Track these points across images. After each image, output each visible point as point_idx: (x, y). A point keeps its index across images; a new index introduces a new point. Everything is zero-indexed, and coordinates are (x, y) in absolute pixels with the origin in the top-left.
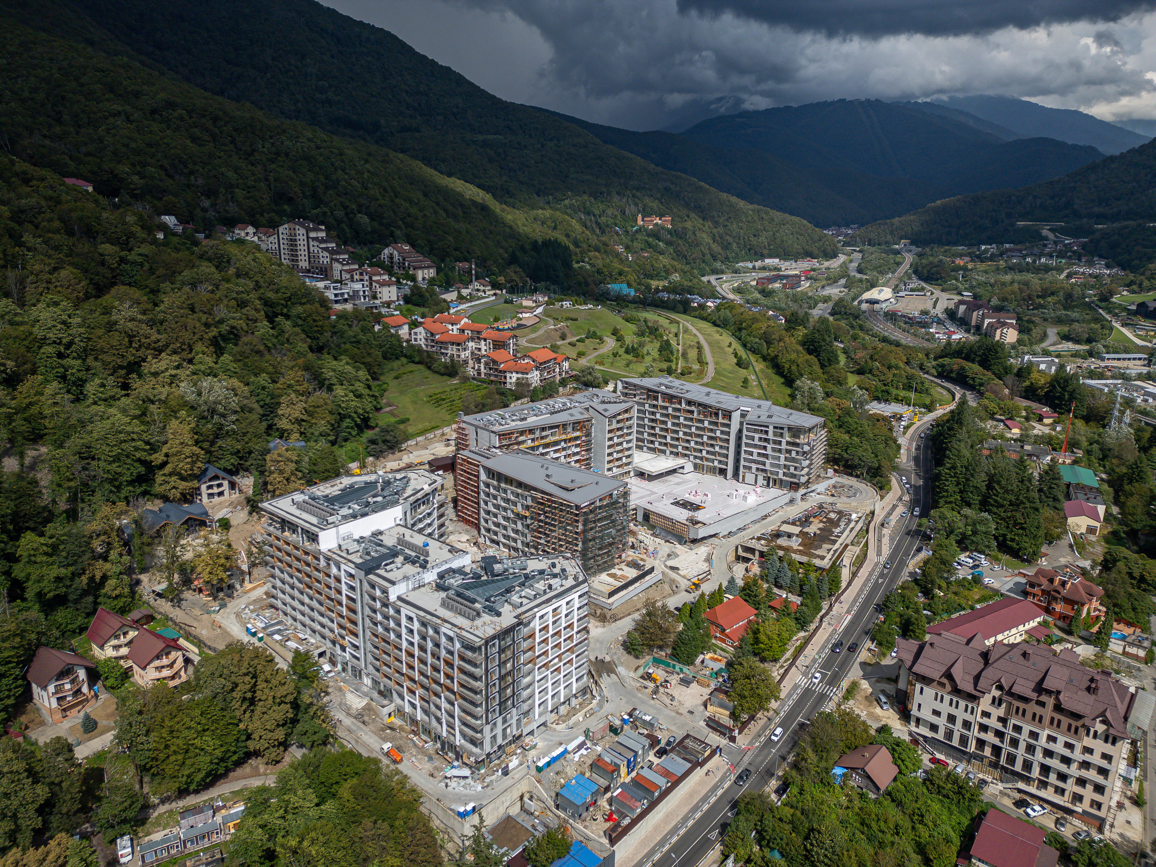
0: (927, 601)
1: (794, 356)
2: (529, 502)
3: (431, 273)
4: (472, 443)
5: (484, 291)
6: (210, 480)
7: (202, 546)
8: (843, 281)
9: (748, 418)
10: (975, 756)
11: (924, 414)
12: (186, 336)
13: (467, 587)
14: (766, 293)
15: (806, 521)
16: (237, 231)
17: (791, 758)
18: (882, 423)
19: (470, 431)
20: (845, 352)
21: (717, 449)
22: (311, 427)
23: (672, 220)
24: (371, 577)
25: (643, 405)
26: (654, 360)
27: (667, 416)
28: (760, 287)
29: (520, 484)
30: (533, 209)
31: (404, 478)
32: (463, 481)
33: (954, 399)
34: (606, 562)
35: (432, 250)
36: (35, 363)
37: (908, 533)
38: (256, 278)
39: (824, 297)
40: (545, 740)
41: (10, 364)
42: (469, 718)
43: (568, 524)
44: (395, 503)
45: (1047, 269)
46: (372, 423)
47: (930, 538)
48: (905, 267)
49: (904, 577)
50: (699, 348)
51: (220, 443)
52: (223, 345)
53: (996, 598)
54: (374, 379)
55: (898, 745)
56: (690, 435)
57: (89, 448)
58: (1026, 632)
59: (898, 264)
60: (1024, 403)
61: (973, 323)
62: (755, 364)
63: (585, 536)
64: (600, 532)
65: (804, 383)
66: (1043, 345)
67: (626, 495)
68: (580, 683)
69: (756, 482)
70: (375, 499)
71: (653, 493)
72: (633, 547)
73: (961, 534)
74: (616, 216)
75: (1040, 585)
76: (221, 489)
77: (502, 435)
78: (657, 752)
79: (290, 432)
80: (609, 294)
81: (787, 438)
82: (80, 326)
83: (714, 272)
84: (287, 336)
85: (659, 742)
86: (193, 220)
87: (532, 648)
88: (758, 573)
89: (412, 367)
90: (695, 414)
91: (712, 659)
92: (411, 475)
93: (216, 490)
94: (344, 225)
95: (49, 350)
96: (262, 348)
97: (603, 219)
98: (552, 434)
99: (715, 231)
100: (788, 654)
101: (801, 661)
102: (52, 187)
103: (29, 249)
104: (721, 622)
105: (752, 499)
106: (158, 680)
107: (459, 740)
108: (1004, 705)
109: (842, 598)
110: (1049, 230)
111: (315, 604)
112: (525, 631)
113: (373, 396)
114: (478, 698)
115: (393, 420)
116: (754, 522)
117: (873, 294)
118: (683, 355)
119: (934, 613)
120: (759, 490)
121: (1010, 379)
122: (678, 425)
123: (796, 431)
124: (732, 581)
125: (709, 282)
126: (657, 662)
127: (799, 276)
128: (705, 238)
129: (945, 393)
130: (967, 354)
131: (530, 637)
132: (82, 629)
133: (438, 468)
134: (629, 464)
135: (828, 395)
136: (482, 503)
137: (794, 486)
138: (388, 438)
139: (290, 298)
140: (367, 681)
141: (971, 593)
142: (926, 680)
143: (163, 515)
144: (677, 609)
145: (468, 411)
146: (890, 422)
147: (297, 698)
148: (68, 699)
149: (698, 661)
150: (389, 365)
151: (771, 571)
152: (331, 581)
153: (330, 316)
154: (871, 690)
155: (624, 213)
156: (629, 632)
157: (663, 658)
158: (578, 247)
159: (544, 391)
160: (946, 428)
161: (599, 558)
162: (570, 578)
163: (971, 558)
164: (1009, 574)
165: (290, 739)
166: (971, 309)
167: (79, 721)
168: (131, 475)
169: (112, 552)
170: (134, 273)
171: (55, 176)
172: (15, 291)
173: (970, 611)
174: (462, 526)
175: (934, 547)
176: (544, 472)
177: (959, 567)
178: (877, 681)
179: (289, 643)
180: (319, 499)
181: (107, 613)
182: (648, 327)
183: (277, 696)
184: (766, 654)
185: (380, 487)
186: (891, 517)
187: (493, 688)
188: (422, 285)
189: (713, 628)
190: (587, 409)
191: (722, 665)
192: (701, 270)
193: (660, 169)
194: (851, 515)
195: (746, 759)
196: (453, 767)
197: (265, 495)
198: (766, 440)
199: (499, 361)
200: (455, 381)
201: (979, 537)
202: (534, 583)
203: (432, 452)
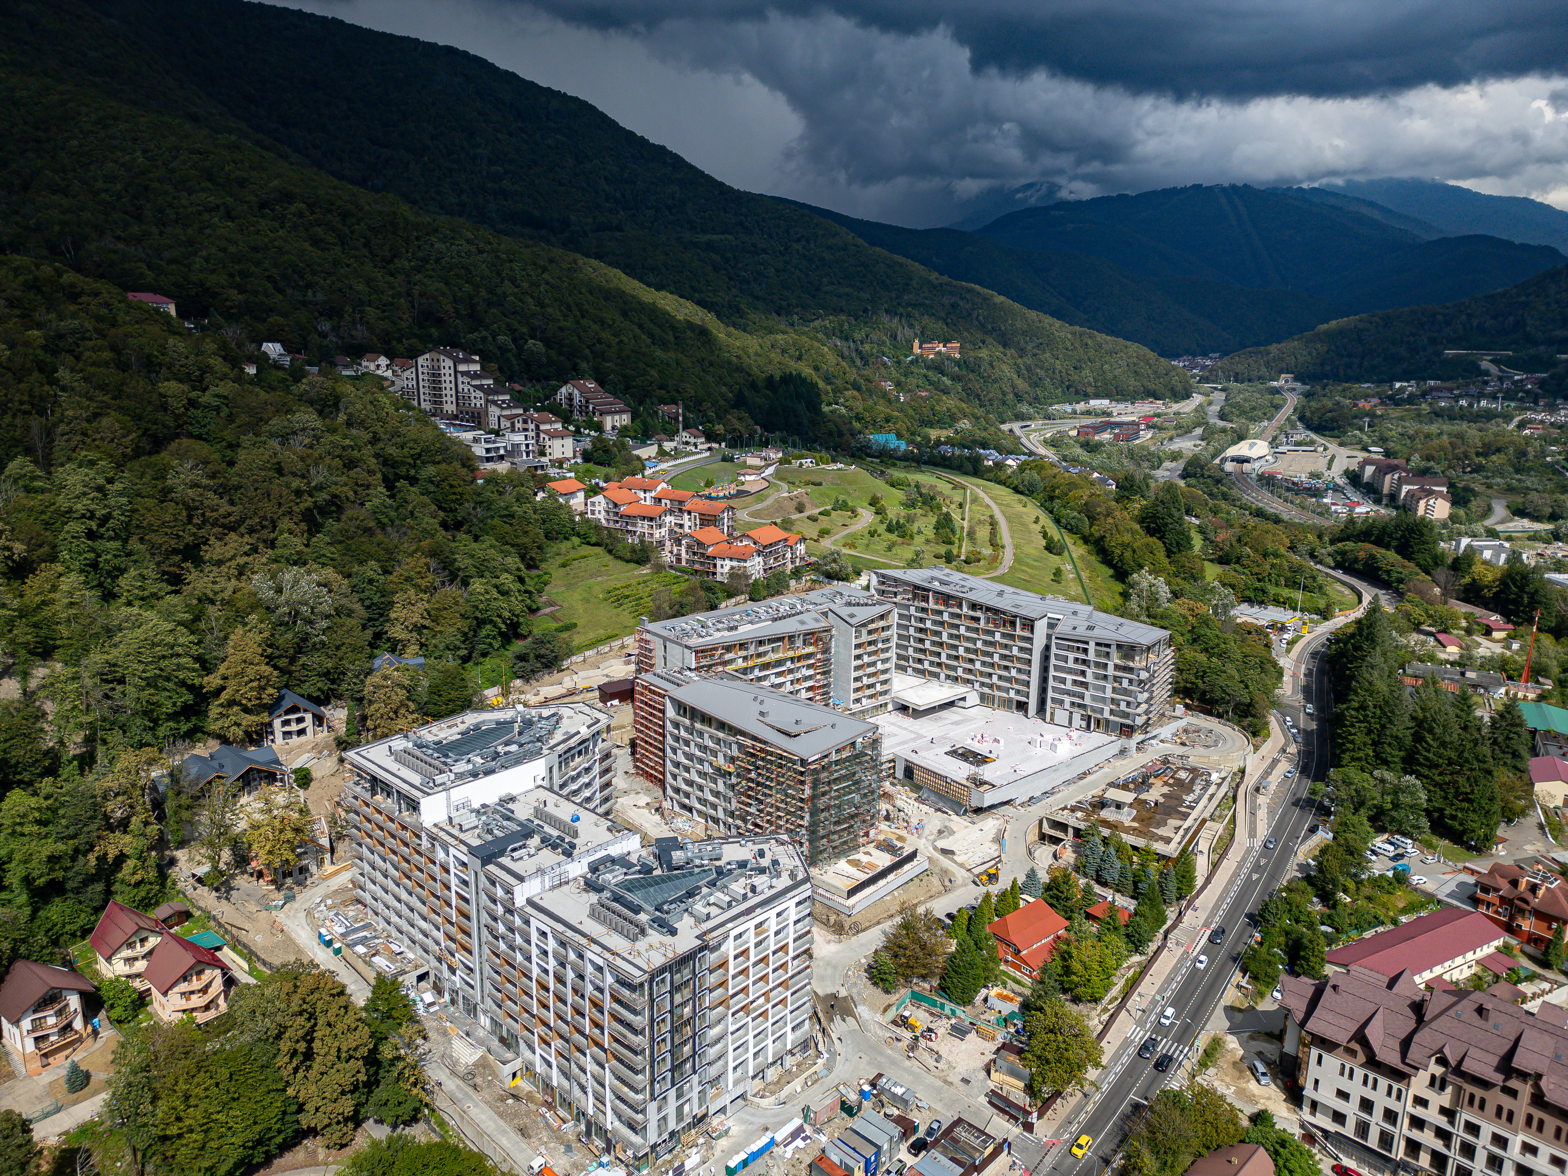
0: (1327, 911)
1: (1127, 538)
2: (735, 752)
3: (625, 419)
4: (658, 661)
5: (695, 445)
6: (287, 713)
7: (262, 811)
8: (1199, 431)
9: (1058, 629)
10: (1404, 1165)
11: (1316, 623)
12: (268, 508)
13: (630, 886)
14: (1091, 448)
15: (1143, 783)
16: (364, 363)
17: (1118, 1161)
18: (1254, 636)
19: (657, 645)
20: (1202, 530)
21: (1014, 673)
22: (434, 636)
23: (961, 347)
24: (491, 868)
25: (907, 607)
26: (928, 541)
27: (942, 624)
28: (1082, 439)
29: (722, 726)
30: (771, 332)
31: (553, 715)
32: (643, 718)
33: (1360, 602)
34: (845, 842)
35: (627, 388)
36: (55, 546)
37: (1296, 804)
38: (374, 429)
39: (1173, 452)
40: (743, 1121)
41: (19, 548)
42: (626, 1089)
43: (789, 787)
44: (538, 753)
45: (1489, 416)
46: (523, 630)
47: (1329, 813)
48: (1287, 410)
49: (1291, 872)
50: (993, 524)
51: (303, 659)
52: (320, 520)
53: (1431, 906)
54: (529, 567)
55: (1283, 1146)
56: (975, 652)
57: (115, 665)
58: (1478, 962)
59: (1277, 407)
60: (1463, 608)
61: (1386, 490)
62: (1072, 547)
63: (814, 805)
64: (836, 798)
65: (1143, 579)
66: (1488, 523)
67: (875, 743)
68: (798, 1033)
69: (1070, 722)
70: (507, 749)
71: (920, 736)
72: (887, 818)
73: (1375, 806)
74: (884, 342)
75: (1497, 890)
76: (301, 726)
77: (700, 652)
78: (913, 1146)
79: (405, 644)
80: (870, 448)
81: (1116, 659)
82: (121, 494)
83: (1019, 417)
84: (410, 508)
85: (915, 1129)
86: (306, 348)
87: (723, 984)
88: (1072, 861)
89: (587, 550)
90: (982, 622)
91: (1000, 996)
92: (565, 712)
93: (294, 727)
94: (509, 355)
95: (75, 527)
96: (372, 524)
97: (867, 347)
98: (773, 650)
99: (1019, 361)
100: (1115, 991)
101: (1135, 1002)
102: (107, 305)
103: (64, 389)
104: (1014, 939)
105: (1065, 750)
106: (184, 1011)
107: (610, 1122)
108: (1449, 1089)
109: (1197, 903)
110: (1491, 361)
111: (414, 902)
112: (712, 958)
113: (526, 592)
114: (639, 1061)
115: (554, 625)
116: (1068, 783)
117: (1241, 449)
118: (969, 534)
119: (1337, 930)
120: (1075, 734)
121: (1441, 574)
122: (958, 637)
123: (1128, 650)
124: (1032, 875)
125: (1011, 431)
126: (917, 998)
127: (1138, 424)
128: (1006, 370)
129: (1347, 591)
130: (1378, 537)
131: (720, 966)
132: (85, 932)
133: (613, 696)
134: (886, 692)
135: (1176, 595)
136: (668, 750)
137: (1127, 730)
138: (543, 651)
139: (420, 455)
140: (484, 1020)
141: (1393, 898)
142: (1327, 1045)
143: (215, 764)
144: (950, 916)
145: (657, 616)
146: (1267, 635)
147: (374, 1051)
148: (52, 1039)
149: (979, 998)
150: (553, 548)
151: (1091, 860)
152: (437, 870)
153: (475, 479)
154: (1241, 1052)
155: (895, 338)
156: (876, 952)
157: (927, 993)
158: (830, 384)
159: (768, 586)
160: (1350, 646)
161: (836, 837)
162: (785, 876)
163: (1391, 843)
164: (1449, 869)
165: (363, 1110)
166: (1383, 470)
167: (64, 1072)
168: (174, 704)
169: (134, 819)
170: (207, 420)
171: (116, 290)
172: (39, 445)
173: (1392, 927)
174: (642, 782)
175: (1336, 827)
176: (757, 708)
177: (1374, 858)
178: (1252, 1038)
179: (376, 959)
180: (427, 747)
181: (122, 908)
182: (921, 495)
183: (344, 1048)
184: (1080, 990)
185: (517, 730)
186: (1270, 778)
187: (662, 1045)
188: (610, 436)
189: (1001, 948)
190: (825, 614)
191: (1014, 1007)
192: (1000, 415)
193: (945, 279)
194: (1210, 775)
195: (1049, 1161)
196: (601, 1165)
197: (364, 734)
198: (1084, 662)
199: (707, 543)
200: (646, 570)
201: (1402, 813)
202: (730, 882)
203: (605, 672)
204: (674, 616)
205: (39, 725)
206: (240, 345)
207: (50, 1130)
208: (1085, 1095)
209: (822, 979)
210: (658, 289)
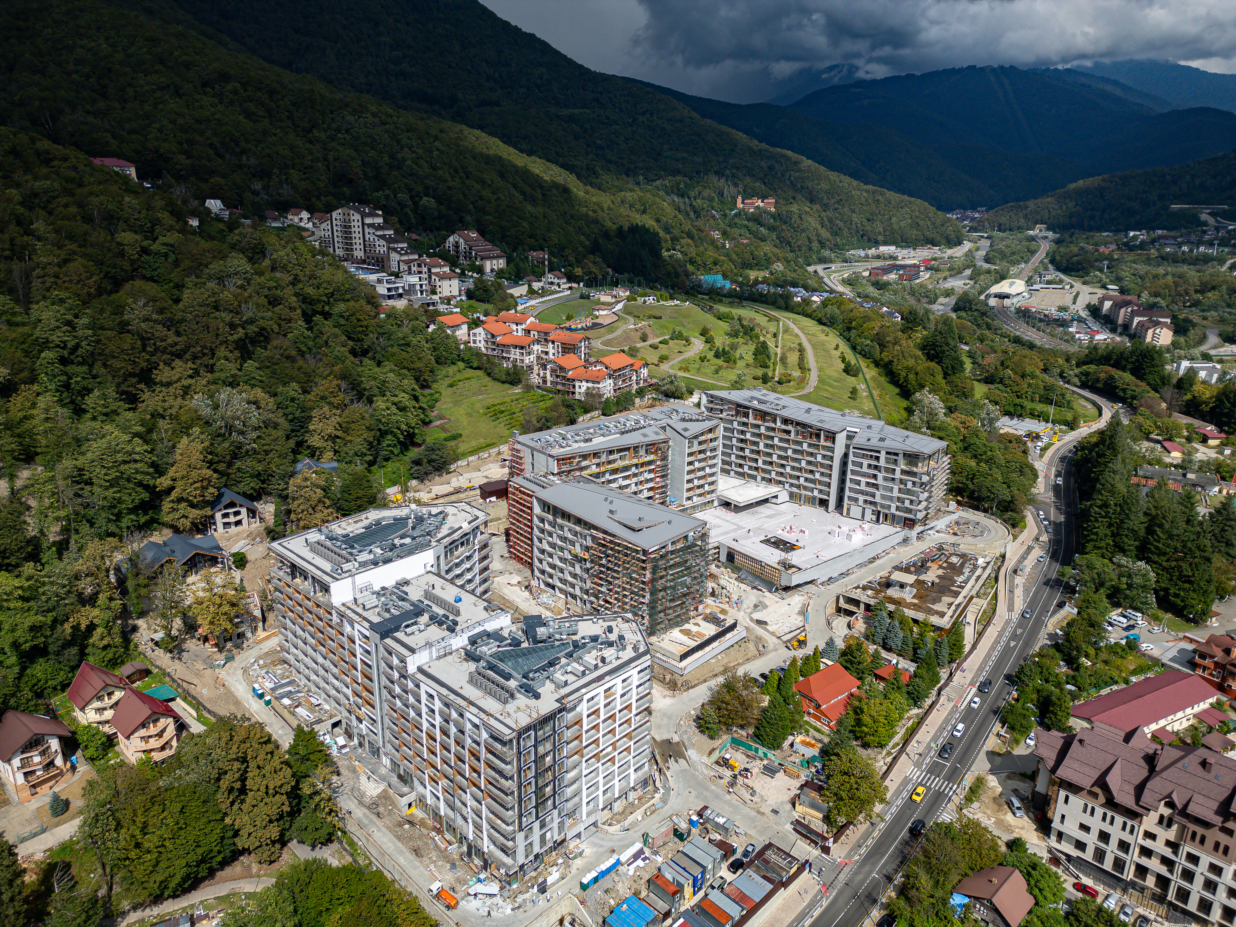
0: (1072, 673)
1: (911, 362)
2: (589, 543)
3: (501, 264)
4: (527, 467)
5: (559, 285)
6: (226, 507)
7: (204, 590)
8: (968, 272)
9: (855, 441)
10: (1133, 884)
11: (1065, 432)
12: (208, 338)
13: (501, 657)
14: (880, 286)
15: (922, 566)
16: (290, 217)
17: (899, 879)
18: (1014, 444)
19: (526, 453)
20: (971, 355)
21: (817, 476)
22: (345, 445)
23: (776, 203)
24: (388, 641)
25: (731, 422)
26: (748, 365)
27: (759, 435)
28: (873, 279)
29: (579, 521)
30: (621, 191)
31: (441, 513)
32: (515, 513)
33: (1100, 415)
34: (679, 616)
35: (503, 237)
36: (34, 370)
37: (1046, 583)
38: (294, 272)
39: (947, 290)
40: (595, 845)
42: (499, 822)
43: (634, 572)
44: (428, 545)
45: (1206, 259)
46: (418, 440)
47: (1074, 592)
48: (1041, 255)
49: (1042, 641)
50: (801, 350)
51: (238, 464)
52: (251, 348)
53: (1156, 668)
54: (422, 387)
55: (1034, 869)
56: (786, 458)
57: (82, 470)
58: (1195, 716)
59: (1033, 252)
60: (1184, 420)
61: (1120, 321)
62: (865, 370)
63: (654, 586)
64: (671, 580)
65: (924, 397)
66: (1203, 348)
67: (704, 536)
68: (640, 773)
69: (863, 516)
70: (402, 541)
71: (740, 528)
72: (713, 594)
73: (1113, 586)
74: (713, 198)
75: (1212, 657)
76: (238, 518)
77: (561, 460)
78: (732, 865)
79: (322, 451)
80: (700, 286)
81: (902, 465)
82: (87, 327)
83: (822, 260)
84: (325, 338)
85: (734, 851)
86: (242, 204)
87: (578, 737)
88: (863, 630)
89: (470, 373)
90: (793, 434)
91: (804, 743)
92: (450, 510)
93: (232, 519)
94: (408, 210)
95: (50, 354)
96: (294, 353)
97: (699, 202)
98: (621, 458)
99: (823, 214)
100: (897, 738)
101: (913, 747)
102: (75, 168)
103: (39, 239)
104: (816, 695)
105: (858, 539)
106: (144, 751)
107: (487, 846)
108: (1175, 827)
109: (965, 665)
110: (1209, 214)
111: (327, 664)
112: (570, 717)
113: (420, 408)
114: (509, 800)
115: (443, 435)
116: (860, 566)
117: (1003, 287)
118: (781, 359)
119: (1079, 688)
120: (866, 526)
121: (1168, 392)
122: (772, 446)
123: (912, 458)
124: (830, 643)
125: (815, 272)
126: (736, 743)
127: (918, 267)
128: (812, 222)
129: (1089, 406)
130: (1116, 361)
131: (576, 723)
132: (64, 687)
133: (491, 494)
134: (712, 492)
135: (951, 410)
136: (535, 540)
137: (909, 523)
138: (434, 457)
139: (333, 294)
140: (386, 761)
141: (1125, 662)
142: (1074, 788)
143: (167, 549)
144: (763, 675)
145: (526, 429)
146: (1025, 443)
147: (296, 787)
148: (38, 773)
149: (786, 744)
150: (442, 371)
151: (878, 630)
152: (345, 639)
153: (378, 314)
154: (1000, 789)
155: (722, 195)
156: (703, 705)
157: (744, 739)
158: (669, 233)
159: (617, 403)
160: (1094, 454)
161: (671, 611)
162: (629, 648)
163: (1125, 616)
164: (1171, 638)
165: (288, 834)
166: (1117, 306)
167: (48, 800)
168: (133, 501)
169: (101, 596)
170: (157, 265)
171: (82, 156)
172: (20, 286)
173: (1124, 686)
174: (514, 564)
175: (1080, 603)
176: (607, 507)
177: (1110, 628)
178: (1009, 777)
179: (299, 710)
180: (336, 539)
181: (92, 668)
182: (743, 326)
183: (271, 787)
184: (869, 738)
185: (410, 525)
186: (1026, 562)
187: (528, 788)
188: (489, 277)
189: (805, 703)
190: (664, 428)
191: (815, 752)
192: (806, 258)
193: (764, 145)
194: (977, 559)
195: (842, 877)
196: (479, 880)
197: (289, 524)
198: (876, 467)
199: (568, 368)
200: (518, 390)
201: (1135, 592)
202: (584, 654)
203: (485, 474)
204: (541, 429)
205: (22, 518)
206: (185, 202)
207: (37, 847)
208: (872, 824)
209: (659, 727)
210: (529, 155)
